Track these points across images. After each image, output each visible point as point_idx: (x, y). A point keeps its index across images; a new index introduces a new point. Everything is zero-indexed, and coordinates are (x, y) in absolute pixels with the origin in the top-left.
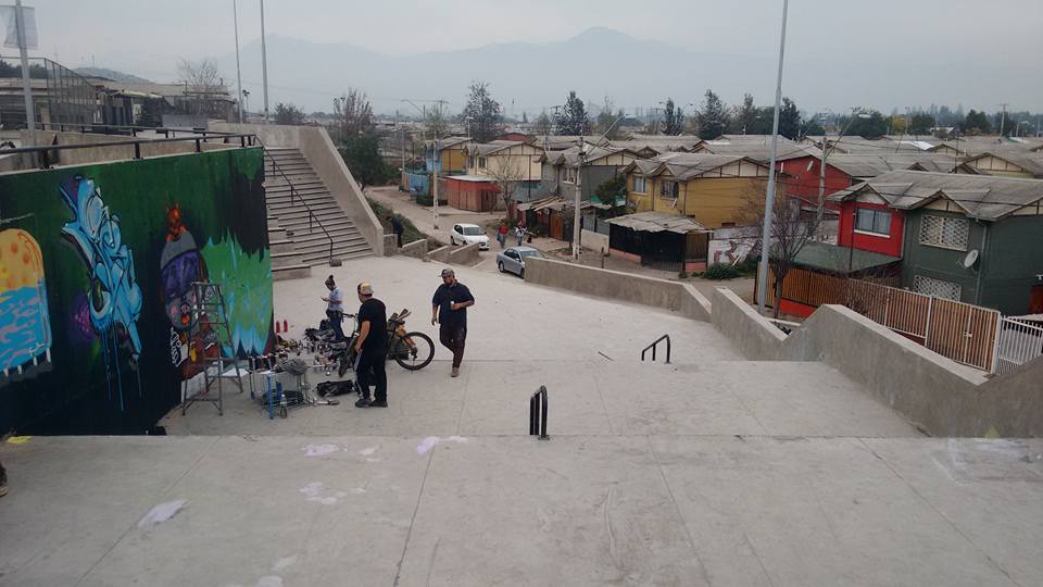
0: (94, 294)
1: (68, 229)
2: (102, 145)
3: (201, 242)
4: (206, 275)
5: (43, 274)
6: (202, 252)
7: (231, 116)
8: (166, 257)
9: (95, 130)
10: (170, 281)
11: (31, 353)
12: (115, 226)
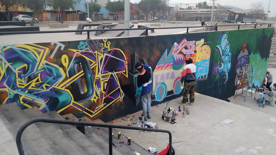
0: (220, 63)
1: (218, 46)
2: (227, 26)
3: (250, 53)
4: (249, 63)
5: (210, 56)
6: (249, 56)
7: (263, 18)
8: (240, 56)
9: (226, 22)
10: (239, 63)
11: (203, 74)
12: (229, 46)
